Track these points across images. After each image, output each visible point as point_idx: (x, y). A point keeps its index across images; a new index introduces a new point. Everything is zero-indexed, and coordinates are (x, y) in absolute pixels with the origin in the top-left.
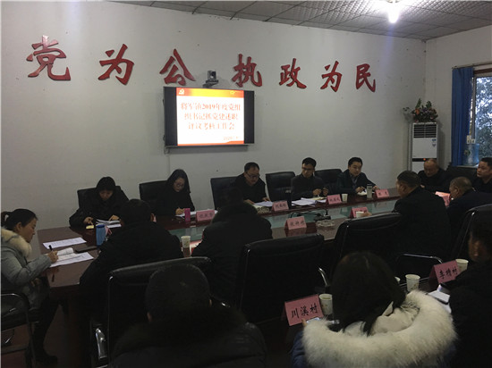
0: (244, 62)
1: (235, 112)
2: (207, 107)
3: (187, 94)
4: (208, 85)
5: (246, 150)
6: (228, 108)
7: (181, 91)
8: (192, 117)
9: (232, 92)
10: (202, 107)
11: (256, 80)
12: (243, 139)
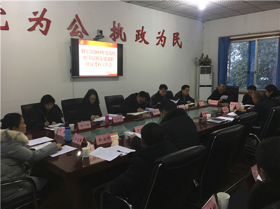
0: (117, 26)
1: (112, 56)
2: (96, 52)
3: (85, 44)
4: (97, 39)
5: (118, 80)
6: (109, 54)
7: (82, 42)
8: (88, 58)
9: (111, 44)
10: (94, 52)
11: (123, 38)
12: (117, 73)
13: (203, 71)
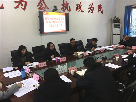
0: (65, 3)
1: (63, 20)
2: (53, 19)
3: (47, 14)
4: (54, 11)
5: (66, 33)
6: (60, 19)
7: (45, 13)
8: (49, 22)
9: (62, 13)
10: (52, 19)
11: (69, 9)
12: (65, 30)
13: (115, 26)
